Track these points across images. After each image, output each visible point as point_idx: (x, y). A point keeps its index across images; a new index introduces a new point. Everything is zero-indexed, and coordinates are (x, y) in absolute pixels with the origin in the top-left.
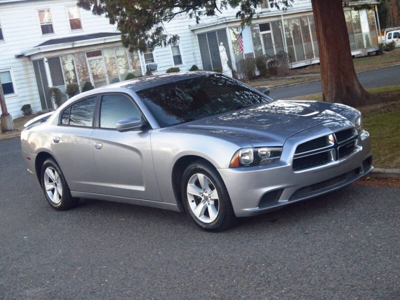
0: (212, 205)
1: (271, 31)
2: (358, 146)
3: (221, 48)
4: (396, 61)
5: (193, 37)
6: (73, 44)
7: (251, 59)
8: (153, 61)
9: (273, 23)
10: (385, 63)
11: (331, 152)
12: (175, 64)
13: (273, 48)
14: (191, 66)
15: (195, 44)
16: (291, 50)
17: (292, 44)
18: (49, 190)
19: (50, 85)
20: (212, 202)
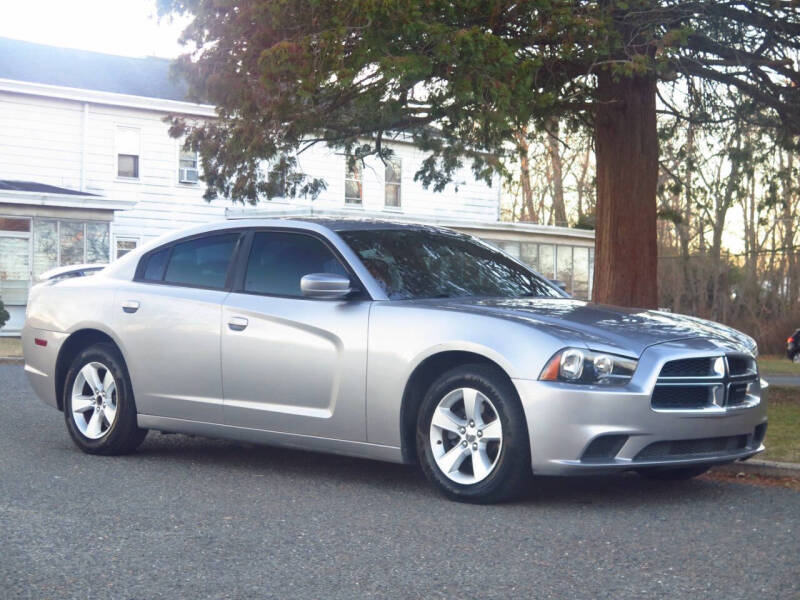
0: (481, 451)
2: (751, 395)
11: (714, 390)
18: (77, 411)
20: (481, 446)
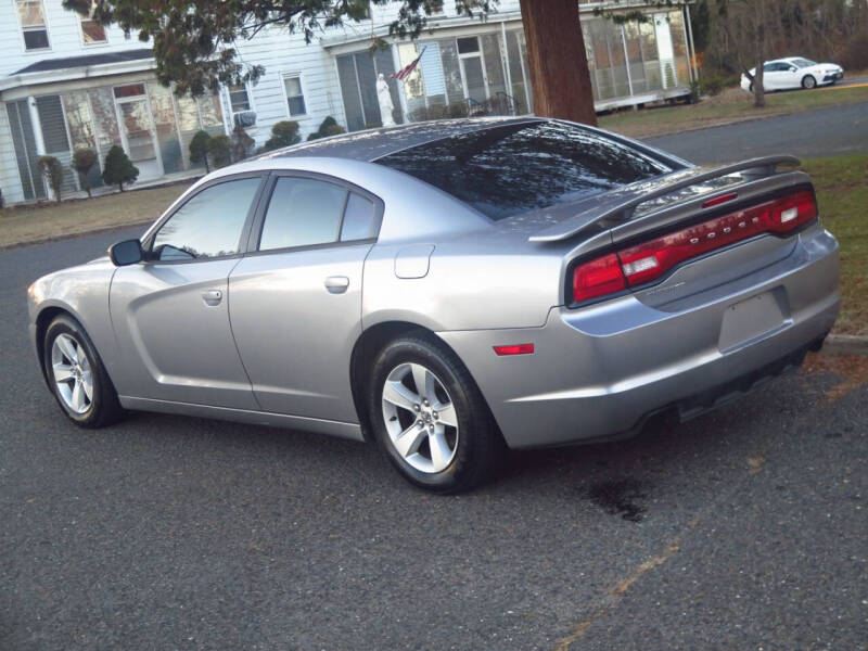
1: (479, 54)
3: (381, 85)
4: (718, 118)
5: (328, 62)
6: (87, 72)
7: (440, 106)
8: (247, 107)
9: (485, 37)
10: (697, 119)
12: (292, 114)
13: (482, 85)
14: (324, 119)
15: (332, 76)
16: (519, 91)
17: (522, 80)
19: (41, 151)
